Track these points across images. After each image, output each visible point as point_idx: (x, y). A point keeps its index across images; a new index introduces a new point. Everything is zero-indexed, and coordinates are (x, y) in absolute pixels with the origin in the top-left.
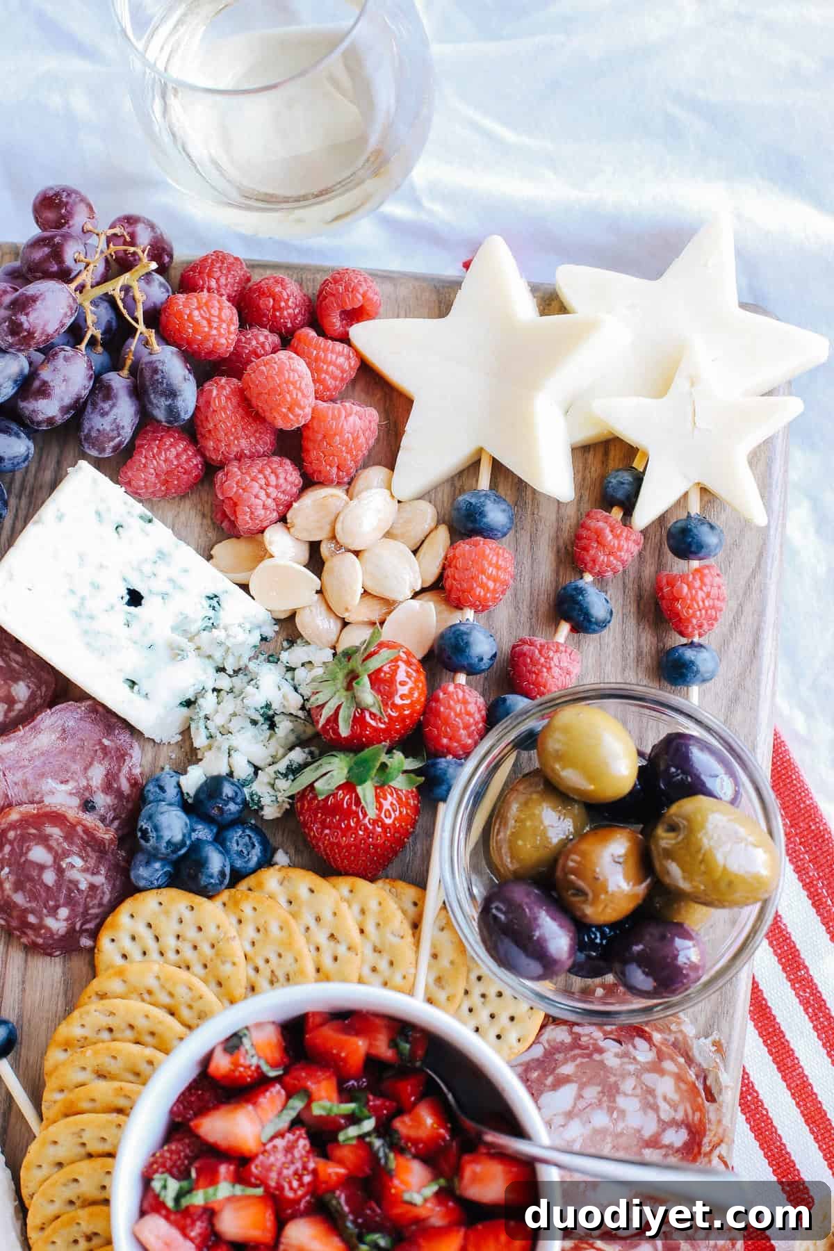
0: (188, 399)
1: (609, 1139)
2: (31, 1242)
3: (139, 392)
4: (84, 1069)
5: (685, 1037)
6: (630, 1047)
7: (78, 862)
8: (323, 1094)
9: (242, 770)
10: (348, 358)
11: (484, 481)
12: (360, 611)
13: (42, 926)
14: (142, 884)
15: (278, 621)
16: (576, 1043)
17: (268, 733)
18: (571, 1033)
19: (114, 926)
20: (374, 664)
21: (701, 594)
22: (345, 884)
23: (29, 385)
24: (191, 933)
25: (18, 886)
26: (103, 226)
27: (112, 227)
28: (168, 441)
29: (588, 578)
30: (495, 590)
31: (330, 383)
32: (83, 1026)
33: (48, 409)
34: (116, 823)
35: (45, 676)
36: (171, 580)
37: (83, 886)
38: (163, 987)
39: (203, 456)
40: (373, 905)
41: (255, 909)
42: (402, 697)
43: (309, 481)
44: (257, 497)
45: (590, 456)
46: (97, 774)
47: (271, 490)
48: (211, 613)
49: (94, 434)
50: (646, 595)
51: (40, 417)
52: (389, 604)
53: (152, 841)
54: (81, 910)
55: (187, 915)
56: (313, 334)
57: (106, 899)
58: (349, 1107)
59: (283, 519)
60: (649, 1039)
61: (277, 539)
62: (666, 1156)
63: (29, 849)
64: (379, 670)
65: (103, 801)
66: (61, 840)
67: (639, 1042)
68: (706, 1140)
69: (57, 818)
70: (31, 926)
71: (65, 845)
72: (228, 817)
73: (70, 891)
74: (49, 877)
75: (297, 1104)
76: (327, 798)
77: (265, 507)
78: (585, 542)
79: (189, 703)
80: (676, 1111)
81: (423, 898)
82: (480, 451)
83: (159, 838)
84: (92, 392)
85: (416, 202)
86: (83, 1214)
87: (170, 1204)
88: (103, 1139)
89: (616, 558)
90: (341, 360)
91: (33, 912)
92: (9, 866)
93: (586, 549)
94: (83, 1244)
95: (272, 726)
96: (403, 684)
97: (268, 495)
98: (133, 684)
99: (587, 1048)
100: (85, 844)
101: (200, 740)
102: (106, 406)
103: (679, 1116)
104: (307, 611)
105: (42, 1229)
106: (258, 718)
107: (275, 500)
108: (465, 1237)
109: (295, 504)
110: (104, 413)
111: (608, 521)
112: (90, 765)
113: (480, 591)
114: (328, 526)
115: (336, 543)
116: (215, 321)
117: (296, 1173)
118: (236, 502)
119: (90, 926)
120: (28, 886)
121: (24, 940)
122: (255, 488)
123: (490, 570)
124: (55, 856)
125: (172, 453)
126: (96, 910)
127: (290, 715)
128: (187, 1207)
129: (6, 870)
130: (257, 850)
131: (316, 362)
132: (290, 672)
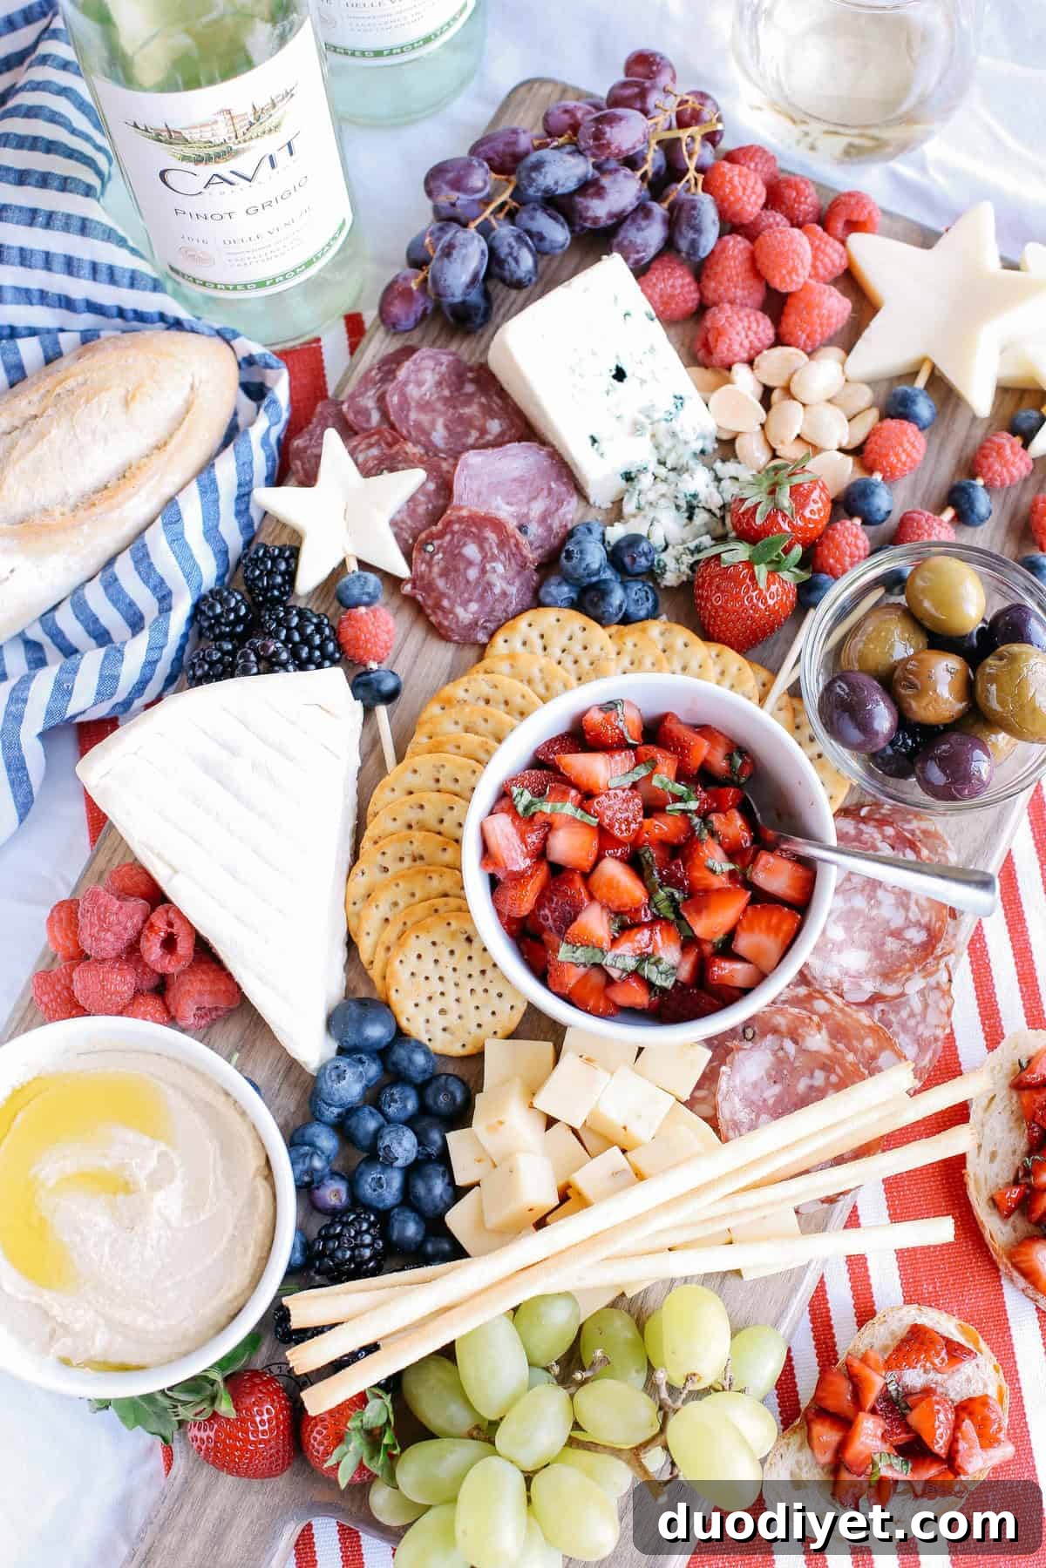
0: (709, 239)
1: (861, 919)
2: (361, 851)
3: (672, 223)
4: (457, 723)
6: (900, 855)
7: (500, 568)
8: (665, 770)
9: (657, 540)
10: (841, 257)
11: (921, 382)
12: (789, 451)
13: (451, 612)
14: (548, 600)
15: (718, 440)
16: (858, 838)
17: (686, 521)
18: (856, 828)
19: (513, 629)
20: (796, 480)
22: (715, 648)
23: (589, 187)
24: (577, 648)
25: (444, 573)
26: (682, 89)
27: (688, 94)
28: (679, 272)
29: (980, 482)
30: (904, 464)
31: (821, 271)
32: (467, 690)
33: (600, 209)
34: (540, 551)
35: (518, 421)
36: (653, 372)
37: (497, 590)
38: (543, 679)
39: (701, 293)
40: (733, 670)
41: (635, 645)
42: (812, 512)
43: (779, 341)
44: (738, 334)
45: (1008, 397)
46: (537, 508)
47: (750, 333)
48: (673, 410)
49: (626, 243)
50: (1019, 518)
51: (590, 214)
52: (816, 449)
53: (575, 561)
54: (487, 609)
55: (579, 634)
56: (819, 229)
57: (512, 608)
58: (680, 789)
59: (750, 362)
60: (917, 854)
61: (741, 372)
62: (904, 947)
63: (465, 544)
64: (800, 485)
65: (535, 529)
66: (494, 545)
68: (940, 946)
69: (498, 525)
70: (443, 609)
71: (496, 551)
72: (637, 569)
73: (485, 590)
75: (643, 771)
76: (728, 568)
77: (741, 345)
78: (986, 451)
79: (628, 477)
80: (922, 915)
81: (772, 682)
82: (924, 360)
83: (581, 560)
84: (635, 210)
85: (923, 169)
86: (417, 835)
87: (520, 809)
88: (456, 780)
89: (1008, 471)
90: (835, 256)
91: (449, 598)
92: (444, 553)
93: (986, 457)
94: (408, 862)
95: (690, 518)
96: (815, 502)
97: (747, 337)
98: (594, 441)
99: (866, 843)
100: (513, 555)
101: (629, 507)
102: (644, 223)
103: (924, 921)
104: (748, 436)
105: (376, 843)
106: (683, 504)
107: (751, 342)
108: (744, 912)
109: (765, 352)
110: (640, 229)
111: (1010, 443)
112: (535, 498)
113: (893, 459)
114: (786, 377)
115: (788, 392)
116: (748, 192)
117: (627, 820)
118: (720, 333)
119: (491, 626)
120: (452, 575)
121: (433, 619)
122: (739, 327)
123: (907, 445)
124: (485, 557)
125: (679, 282)
126: (500, 614)
127: (709, 511)
128: (534, 814)
129: (440, 555)
130: (649, 604)
131: (816, 250)
132: (718, 479)
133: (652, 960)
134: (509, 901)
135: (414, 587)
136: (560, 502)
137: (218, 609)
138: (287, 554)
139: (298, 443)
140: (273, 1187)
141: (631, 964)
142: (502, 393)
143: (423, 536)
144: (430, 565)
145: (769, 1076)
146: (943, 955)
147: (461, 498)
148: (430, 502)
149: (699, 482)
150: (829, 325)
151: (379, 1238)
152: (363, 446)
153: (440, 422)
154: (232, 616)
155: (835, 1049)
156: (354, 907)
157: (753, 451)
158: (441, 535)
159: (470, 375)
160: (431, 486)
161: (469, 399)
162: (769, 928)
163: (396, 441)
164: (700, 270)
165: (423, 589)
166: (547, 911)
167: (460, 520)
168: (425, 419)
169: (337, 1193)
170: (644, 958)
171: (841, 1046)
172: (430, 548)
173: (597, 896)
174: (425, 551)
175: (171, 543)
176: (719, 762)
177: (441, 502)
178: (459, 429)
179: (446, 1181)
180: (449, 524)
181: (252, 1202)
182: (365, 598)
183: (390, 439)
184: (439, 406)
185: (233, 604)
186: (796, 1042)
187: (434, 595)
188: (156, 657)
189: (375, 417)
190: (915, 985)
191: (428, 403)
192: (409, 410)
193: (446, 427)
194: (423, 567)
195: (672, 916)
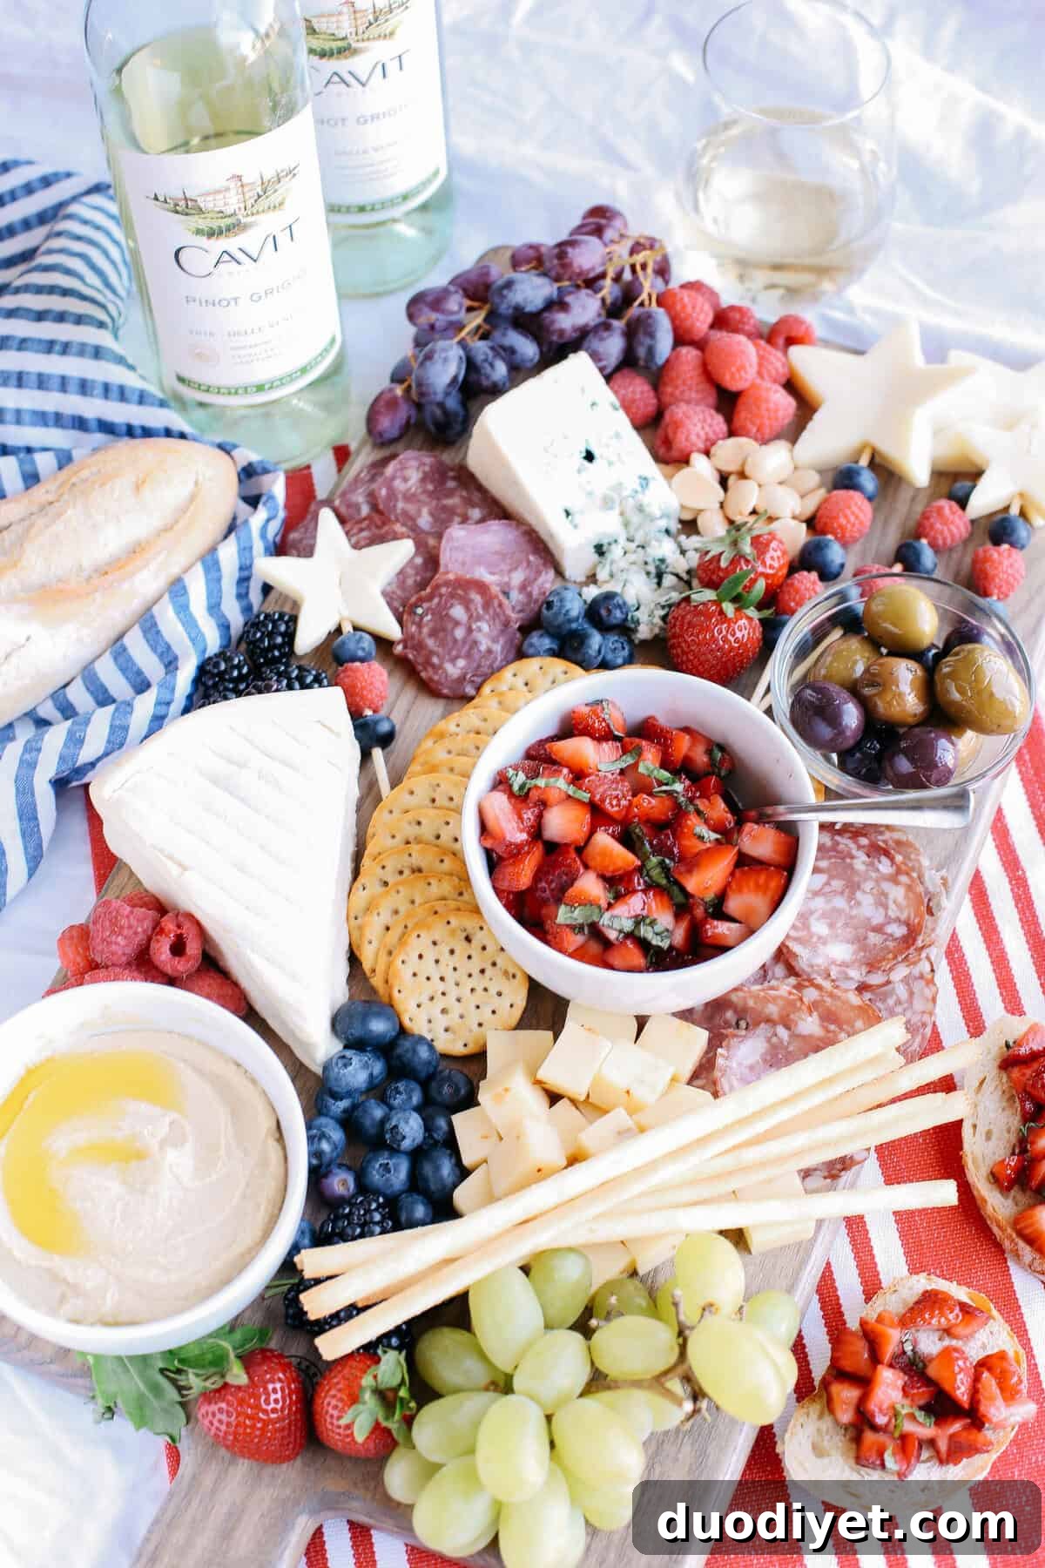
0: (664, 348)
1: (843, 918)
3: (630, 334)
4: (450, 752)
5: (921, 866)
6: (876, 861)
7: (485, 627)
8: (651, 758)
9: (631, 599)
10: (783, 366)
11: (864, 462)
13: (440, 667)
14: (531, 651)
15: (681, 522)
17: (655, 586)
19: (499, 679)
20: (756, 532)
21: (1006, 563)
23: (557, 304)
25: (433, 633)
27: (640, 235)
28: (639, 381)
29: (924, 541)
30: (853, 525)
32: (458, 725)
33: (566, 322)
34: (521, 614)
36: (619, 455)
37: (483, 648)
39: (659, 398)
43: (732, 433)
44: (694, 426)
46: (518, 577)
47: (705, 425)
48: (639, 489)
49: (592, 347)
50: (962, 573)
51: (557, 327)
52: (771, 519)
53: (555, 609)
54: (475, 665)
55: (560, 676)
56: (764, 342)
57: (497, 662)
58: (665, 775)
59: (707, 453)
60: (892, 859)
61: (698, 460)
62: (886, 940)
63: (452, 606)
64: (760, 536)
65: (516, 596)
66: (479, 606)
67: (883, 859)
68: (920, 939)
69: (482, 587)
70: (433, 666)
71: (481, 612)
72: (613, 621)
73: (471, 648)
74: (459, 633)
75: (629, 759)
76: (698, 606)
77: (698, 436)
78: (927, 519)
79: (600, 550)
80: (901, 912)
82: (866, 444)
83: (562, 607)
84: (597, 326)
86: (415, 849)
87: (516, 788)
88: (452, 799)
89: (949, 529)
90: (779, 365)
91: (438, 655)
92: (433, 615)
95: (659, 584)
96: (775, 553)
97: (702, 429)
98: (568, 513)
100: (496, 615)
101: (602, 575)
102: (605, 334)
103: (904, 917)
104: (708, 514)
105: (376, 859)
106: (652, 569)
107: (707, 434)
108: (732, 874)
109: (720, 442)
110: (602, 339)
111: (947, 506)
112: (516, 568)
113: (843, 521)
114: (740, 463)
115: (742, 475)
116: (698, 309)
117: (617, 797)
118: (677, 425)
119: (478, 680)
120: (441, 635)
121: (423, 675)
122: (695, 420)
123: (854, 508)
124: (470, 617)
125: (639, 389)
126: (485, 670)
127: (677, 575)
128: (529, 789)
129: (429, 617)
130: (626, 653)
131: (761, 358)
132: (683, 552)
133: (648, 921)
134: (508, 877)
135: (405, 647)
136: (539, 573)
137: (223, 666)
138: (286, 618)
139: (293, 536)
140: (284, 1148)
141: (628, 925)
142: (481, 488)
143: (413, 600)
144: (420, 626)
145: (765, 1061)
146: (923, 948)
147: (446, 566)
148: (417, 574)
149: (666, 549)
150: (777, 419)
151: (390, 1218)
152: (355, 531)
153: (425, 511)
154: (235, 673)
155: (828, 1031)
156: (355, 921)
157: (713, 526)
158: (430, 598)
159: (451, 474)
160: (419, 561)
161: (450, 494)
162: (758, 887)
163: (384, 524)
164: (658, 377)
165: (414, 648)
166: (544, 884)
167: (447, 583)
168: (411, 508)
169: (344, 1183)
170: (639, 920)
171: (832, 1027)
172: (420, 611)
173: (591, 863)
174: (415, 613)
175: (178, 613)
176: (700, 757)
177: (429, 574)
178: (443, 516)
179: (453, 1161)
180: (438, 587)
181: (264, 1162)
182: (360, 653)
183: (379, 523)
184: (424, 498)
185: (236, 661)
186: (788, 1027)
187: (424, 652)
188: (163, 713)
189: (365, 510)
190: (900, 973)
191: (414, 495)
192: (397, 500)
193: (431, 514)
194: (414, 629)
195: (664, 882)
